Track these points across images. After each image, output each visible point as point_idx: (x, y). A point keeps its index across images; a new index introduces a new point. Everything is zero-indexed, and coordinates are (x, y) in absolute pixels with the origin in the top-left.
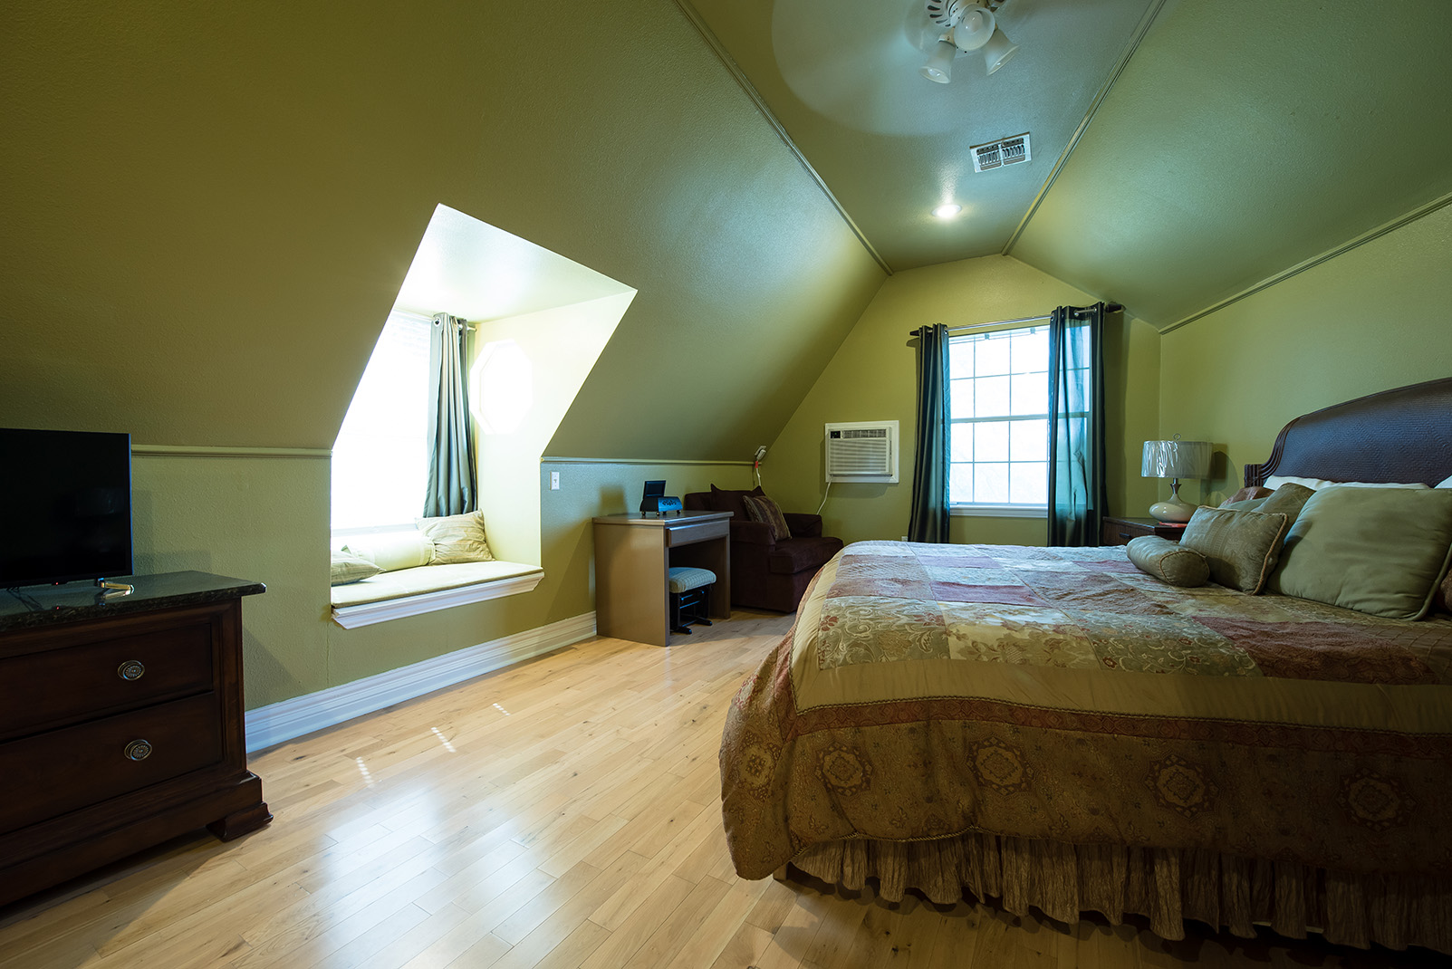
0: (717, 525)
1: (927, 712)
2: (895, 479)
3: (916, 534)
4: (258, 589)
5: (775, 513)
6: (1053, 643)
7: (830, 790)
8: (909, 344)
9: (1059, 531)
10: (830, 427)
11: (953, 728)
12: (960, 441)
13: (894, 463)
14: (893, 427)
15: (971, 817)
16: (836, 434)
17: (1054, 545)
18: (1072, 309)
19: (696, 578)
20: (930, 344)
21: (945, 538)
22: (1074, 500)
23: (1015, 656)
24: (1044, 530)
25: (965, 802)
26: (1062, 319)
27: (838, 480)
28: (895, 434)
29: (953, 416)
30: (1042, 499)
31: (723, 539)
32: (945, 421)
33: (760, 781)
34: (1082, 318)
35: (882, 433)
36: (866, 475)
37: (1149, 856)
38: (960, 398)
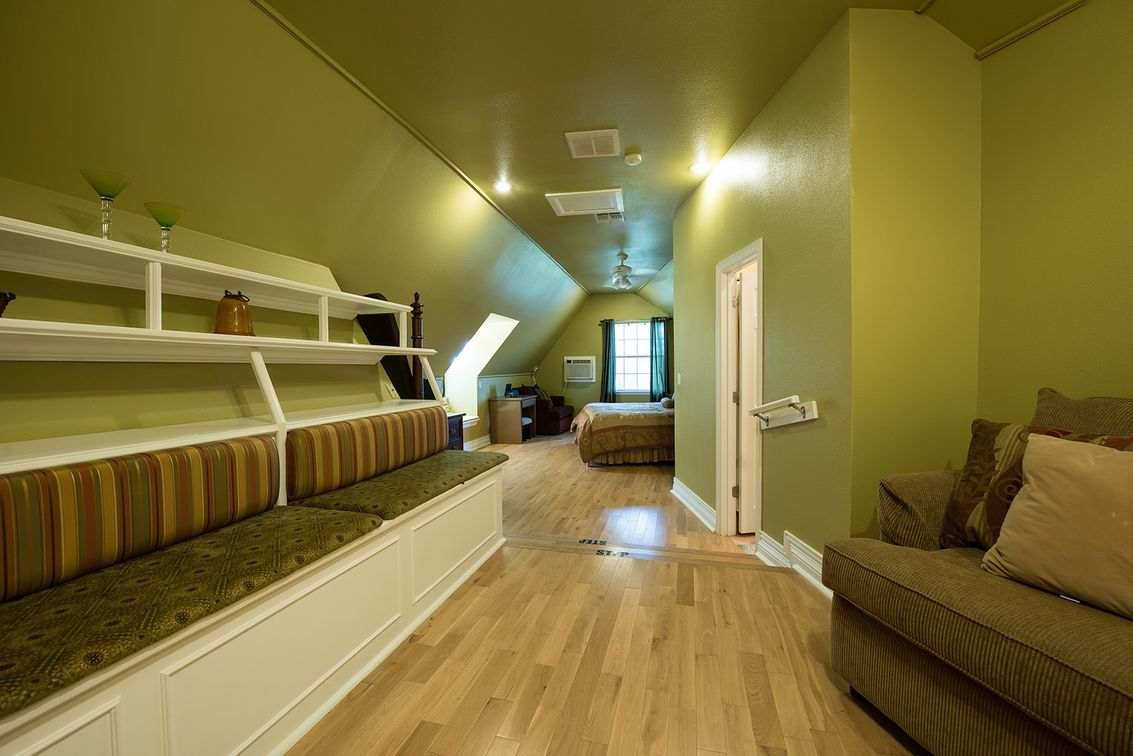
0: (530, 401)
1: (617, 428)
2: (594, 381)
3: (603, 400)
4: (465, 414)
5: (547, 396)
6: (638, 415)
7: (600, 444)
8: (599, 325)
9: (653, 398)
10: (566, 358)
11: (621, 431)
12: (619, 365)
13: (594, 375)
14: (593, 359)
15: (624, 446)
16: (569, 362)
17: (652, 402)
18: (657, 318)
19: (528, 421)
20: (607, 326)
21: (614, 402)
22: (659, 388)
23: (631, 418)
24: (649, 398)
25: (623, 444)
26: (655, 321)
27: (570, 381)
28: (594, 361)
29: (616, 355)
30: (648, 388)
31: (533, 406)
32: (614, 357)
33: (587, 444)
34: (661, 321)
35: (589, 361)
36: (581, 379)
37: (653, 449)
38: (619, 348)
